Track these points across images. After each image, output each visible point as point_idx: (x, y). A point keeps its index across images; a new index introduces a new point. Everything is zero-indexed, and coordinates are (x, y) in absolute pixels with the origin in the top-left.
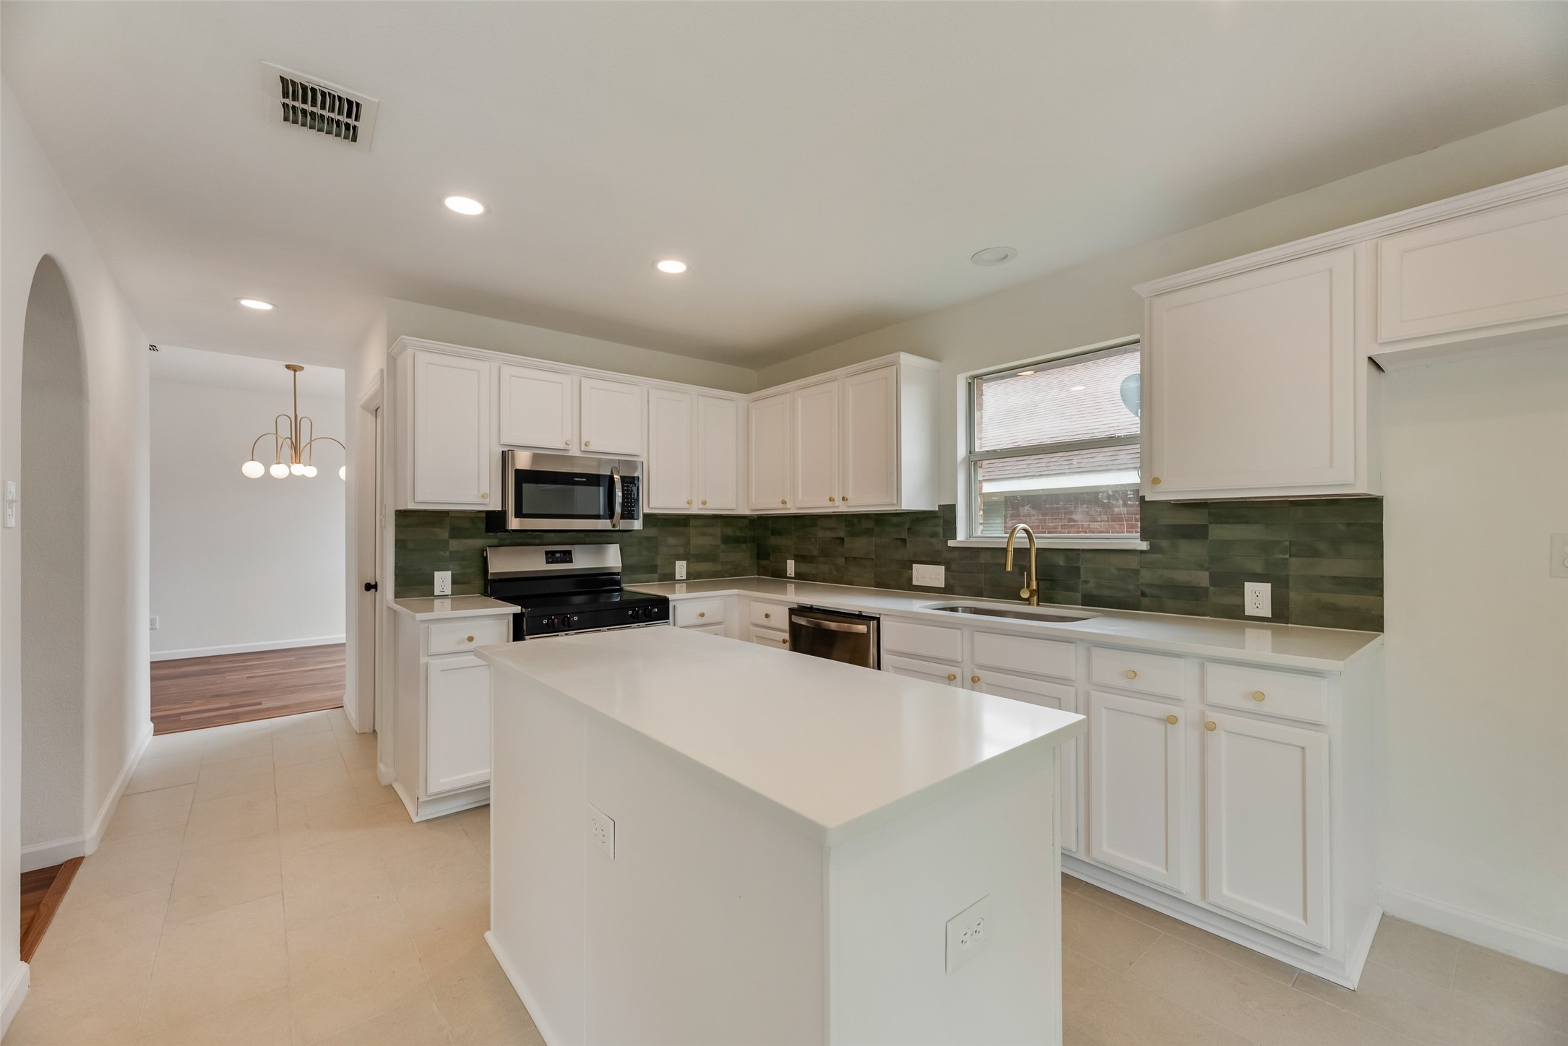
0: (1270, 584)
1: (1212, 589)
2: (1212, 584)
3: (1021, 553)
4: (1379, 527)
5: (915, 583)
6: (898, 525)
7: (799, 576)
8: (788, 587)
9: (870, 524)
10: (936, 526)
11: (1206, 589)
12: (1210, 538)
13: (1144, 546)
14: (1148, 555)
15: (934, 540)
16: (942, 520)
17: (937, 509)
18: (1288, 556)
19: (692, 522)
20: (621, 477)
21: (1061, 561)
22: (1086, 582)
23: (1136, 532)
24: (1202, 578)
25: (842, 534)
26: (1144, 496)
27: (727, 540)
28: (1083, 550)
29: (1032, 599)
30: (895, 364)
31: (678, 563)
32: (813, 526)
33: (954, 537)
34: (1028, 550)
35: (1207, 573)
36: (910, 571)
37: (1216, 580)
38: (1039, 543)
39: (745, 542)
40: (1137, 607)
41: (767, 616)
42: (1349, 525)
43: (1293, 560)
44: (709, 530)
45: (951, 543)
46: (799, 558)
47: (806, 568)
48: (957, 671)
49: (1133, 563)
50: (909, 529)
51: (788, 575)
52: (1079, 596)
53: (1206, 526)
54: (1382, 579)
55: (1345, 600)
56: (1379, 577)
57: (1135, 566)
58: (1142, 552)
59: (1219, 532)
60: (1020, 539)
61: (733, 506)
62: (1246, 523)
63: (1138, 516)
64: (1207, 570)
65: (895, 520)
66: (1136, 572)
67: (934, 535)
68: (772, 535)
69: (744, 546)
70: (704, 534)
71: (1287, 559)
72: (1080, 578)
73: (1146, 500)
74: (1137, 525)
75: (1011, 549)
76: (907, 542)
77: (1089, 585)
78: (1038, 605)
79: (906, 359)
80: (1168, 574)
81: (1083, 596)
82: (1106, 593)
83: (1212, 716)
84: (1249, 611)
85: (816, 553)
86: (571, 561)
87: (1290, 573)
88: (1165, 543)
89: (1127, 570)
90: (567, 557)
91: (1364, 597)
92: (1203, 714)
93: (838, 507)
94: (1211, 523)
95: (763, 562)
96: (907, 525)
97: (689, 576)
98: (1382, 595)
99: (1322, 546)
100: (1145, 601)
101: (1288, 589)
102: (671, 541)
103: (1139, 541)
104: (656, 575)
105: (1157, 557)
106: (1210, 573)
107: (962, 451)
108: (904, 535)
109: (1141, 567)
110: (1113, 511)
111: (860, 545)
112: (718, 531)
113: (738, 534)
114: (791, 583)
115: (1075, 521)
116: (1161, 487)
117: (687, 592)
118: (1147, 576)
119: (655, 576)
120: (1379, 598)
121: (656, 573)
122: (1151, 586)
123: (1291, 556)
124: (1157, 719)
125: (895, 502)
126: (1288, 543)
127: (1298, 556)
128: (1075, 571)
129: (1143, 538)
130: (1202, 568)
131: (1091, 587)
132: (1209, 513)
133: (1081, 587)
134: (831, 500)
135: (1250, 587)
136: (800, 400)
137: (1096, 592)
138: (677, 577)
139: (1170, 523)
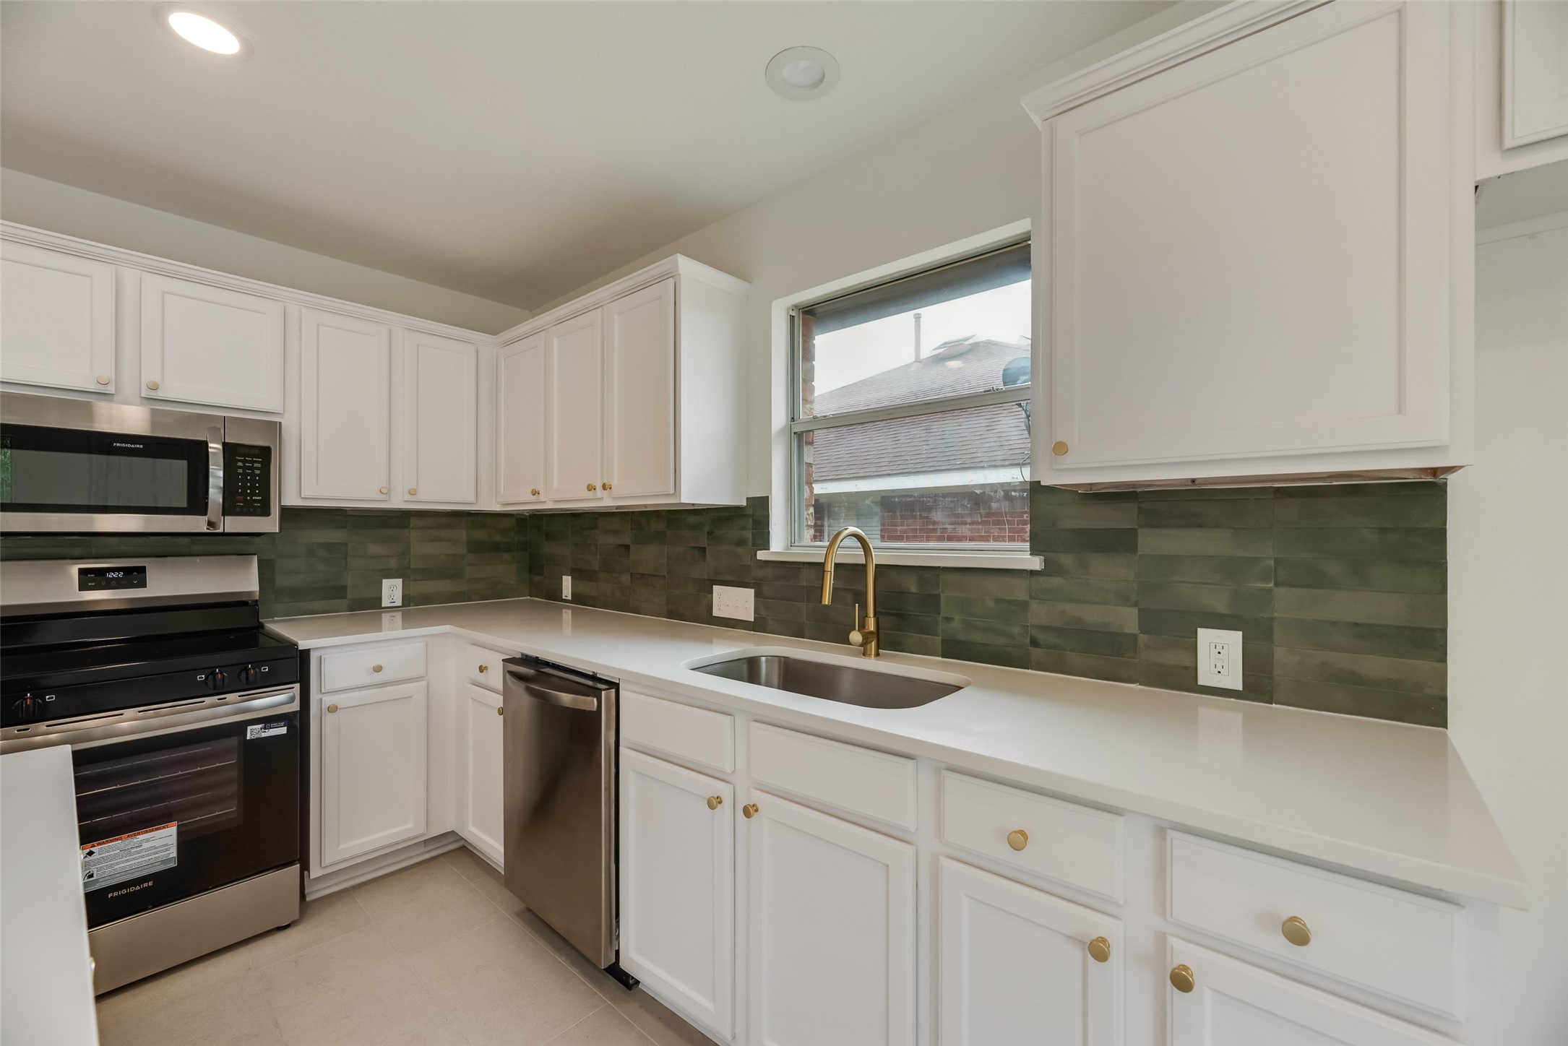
0: (1240, 633)
1: (1142, 637)
2: (1142, 631)
3: (850, 573)
4: (1439, 536)
5: (715, 613)
6: (696, 527)
7: (578, 598)
8: (564, 614)
9: (660, 526)
10: (744, 528)
11: (1134, 638)
12: (1139, 553)
13: (1036, 563)
14: (1041, 579)
15: (740, 550)
16: (751, 520)
17: (744, 504)
18: (1271, 585)
19: (414, 521)
20: (224, 444)
21: (912, 585)
22: (949, 620)
23: (1024, 541)
24: (1127, 619)
25: (627, 541)
26: (1040, 481)
27: (475, 547)
28: (945, 569)
29: (869, 646)
30: (672, 274)
31: (386, 583)
32: (593, 529)
33: (766, 546)
34: (864, 567)
35: (1135, 611)
36: (710, 596)
37: (1149, 621)
38: (879, 557)
39: (509, 550)
40: (1022, 662)
41: (482, 669)
42: (1382, 530)
43: (1281, 592)
44: (444, 533)
45: (761, 555)
46: (577, 574)
47: (587, 588)
48: (724, 790)
49: (1019, 591)
50: (709, 534)
51: (564, 597)
52: (938, 640)
53: (1133, 532)
54: (1444, 631)
55: (1374, 665)
56: (1441, 627)
57: (1021, 595)
58: (1033, 573)
59: (1155, 542)
60: (849, 553)
61: (471, 498)
62: (1200, 526)
63: (1026, 517)
64: (1136, 605)
65: (692, 520)
66: (1024, 606)
67: (741, 543)
68: (546, 540)
69: (506, 556)
70: (438, 540)
71: (1270, 590)
72: (939, 614)
73: (1042, 484)
74: (1024, 529)
75: (830, 568)
76: (707, 552)
77: (955, 624)
78: (877, 654)
79: (686, 266)
80: (1072, 610)
81: (944, 641)
82: (978, 637)
83: (1184, 953)
84: (1204, 679)
85: (596, 566)
86: (143, 584)
87: (1275, 614)
88: (1067, 560)
89: (1010, 602)
90: (135, 577)
91: (1411, 661)
92: (1161, 939)
93: (602, 499)
94: (1142, 526)
95: (537, 578)
96: (706, 529)
97: (407, 600)
98: (1443, 659)
99: (1333, 568)
100: (1037, 653)
101: (1272, 642)
102: (374, 549)
103: (1027, 555)
104: (345, 600)
105: (1056, 581)
106: (1139, 609)
107: (779, 418)
108: (703, 542)
109: (1031, 598)
110: (990, 508)
111: (649, 556)
112: (462, 534)
113: (497, 538)
114: (568, 608)
115: (935, 523)
116: (1069, 460)
117: (404, 628)
118: (1040, 613)
119: (344, 602)
120: (1437, 664)
121: (345, 597)
122: (1046, 629)
123: (1276, 584)
124: (1069, 937)
125: (672, 491)
126: (1272, 563)
127: (1291, 585)
128: (931, 602)
129: (1034, 552)
130: (1126, 600)
131: (956, 627)
132: (1139, 508)
133: (941, 627)
134: (591, 488)
135: (1206, 637)
136: (556, 341)
137: (962, 637)
138: (385, 603)
139: (1078, 527)
